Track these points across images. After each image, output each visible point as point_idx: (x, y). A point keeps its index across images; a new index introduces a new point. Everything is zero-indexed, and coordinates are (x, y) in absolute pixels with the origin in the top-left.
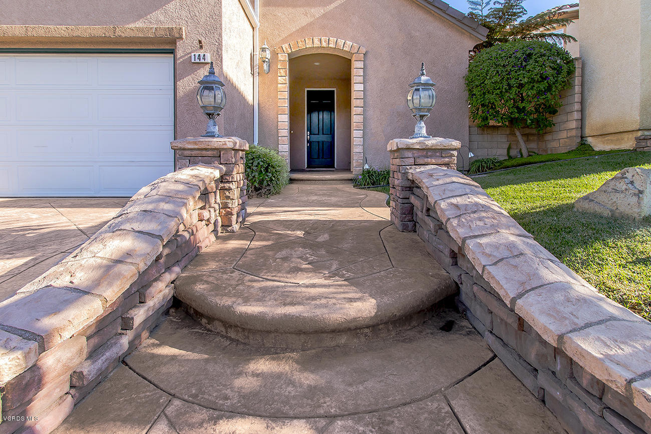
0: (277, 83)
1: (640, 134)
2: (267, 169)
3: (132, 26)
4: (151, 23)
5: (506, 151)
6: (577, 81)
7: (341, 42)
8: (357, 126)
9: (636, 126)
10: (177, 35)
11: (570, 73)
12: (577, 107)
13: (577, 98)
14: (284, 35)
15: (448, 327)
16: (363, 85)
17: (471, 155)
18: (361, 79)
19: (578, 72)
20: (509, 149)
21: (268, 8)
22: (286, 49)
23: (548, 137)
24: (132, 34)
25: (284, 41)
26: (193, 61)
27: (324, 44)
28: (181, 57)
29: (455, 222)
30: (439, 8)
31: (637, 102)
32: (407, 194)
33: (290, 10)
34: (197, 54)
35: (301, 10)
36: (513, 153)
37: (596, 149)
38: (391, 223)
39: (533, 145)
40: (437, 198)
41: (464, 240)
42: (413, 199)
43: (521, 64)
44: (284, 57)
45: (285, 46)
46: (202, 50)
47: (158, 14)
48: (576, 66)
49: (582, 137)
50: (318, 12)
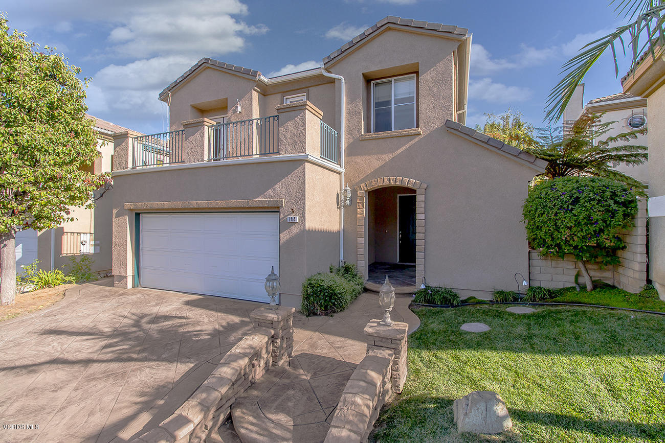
0: (357, 214)
2: (330, 298)
3: (256, 200)
4: (266, 197)
5: (573, 278)
6: (641, 222)
7: (406, 180)
8: (420, 249)
10: (279, 205)
14: (362, 177)
16: (424, 214)
17: (524, 283)
18: (423, 210)
19: (641, 213)
20: (576, 277)
21: (350, 157)
22: (363, 187)
25: (362, 181)
26: (288, 221)
28: (282, 218)
30: (493, 146)
33: (367, 157)
34: (290, 217)
35: (376, 157)
36: (582, 281)
43: (568, 206)
44: (362, 193)
45: (362, 185)
46: (294, 214)
47: (270, 192)
48: (639, 207)
49: (649, 281)
50: (387, 157)
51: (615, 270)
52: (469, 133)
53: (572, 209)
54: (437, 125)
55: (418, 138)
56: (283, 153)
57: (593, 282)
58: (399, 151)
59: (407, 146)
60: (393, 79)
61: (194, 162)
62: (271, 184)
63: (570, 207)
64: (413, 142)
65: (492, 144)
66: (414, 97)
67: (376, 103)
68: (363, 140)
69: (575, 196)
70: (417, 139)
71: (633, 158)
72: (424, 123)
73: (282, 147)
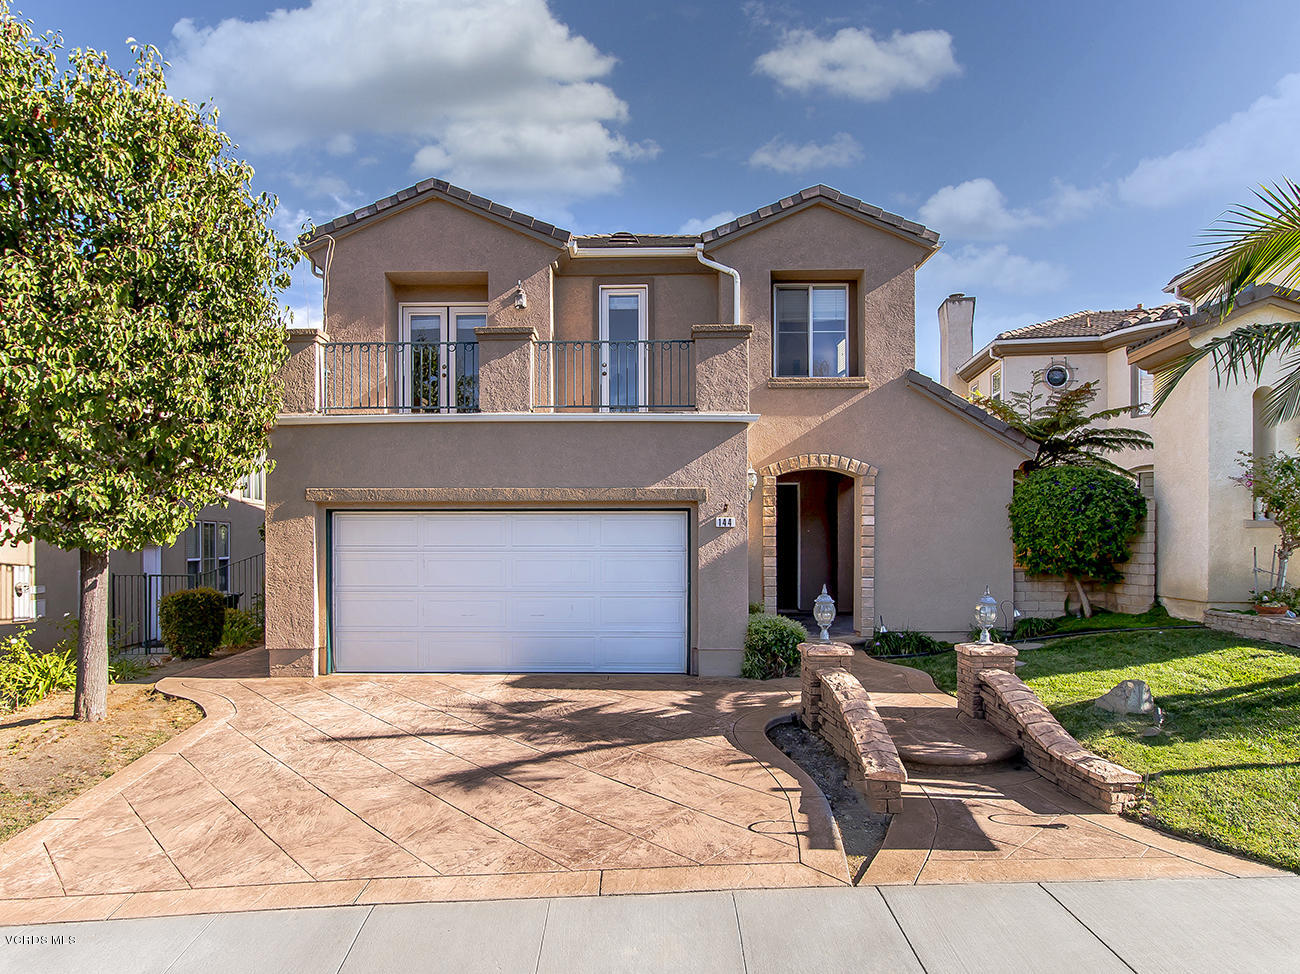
0: (762, 515)
1: (1209, 606)
3: (652, 488)
4: (671, 483)
5: (1063, 604)
6: (1149, 526)
7: (846, 461)
8: (865, 572)
9: (1204, 598)
10: (700, 497)
11: (1141, 518)
12: (1150, 559)
13: (1149, 547)
14: (771, 452)
15: (1018, 769)
16: (873, 516)
17: (1017, 614)
18: (871, 510)
19: (1150, 515)
20: (1067, 603)
22: (774, 470)
23: (1118, 589)
24: (654, 497)
25: (771, 459)
26: (718, 525)
27: (824, 464)
28: (704, 521)
29: (1021, 715)
30: (973, 417)
31: (1206, 571)
32: (978, 689)
33: (779, 419)
34: (722, 519)
35: (794, 419)
36: (1074, 607)
37: (1171, 615)
38: (959, 711)
39: (1099, 597)
40: (1009, 701)
41: (1026, 725)
42: (983, 695)
43: (1080, 506)
44: (770, 482)
45: (773, 466)
46: (726, 514)
47: (680, 475)
48: (1148, 508)
49: (1156, 597)
50: (815, 421)
51: (1110, 590)
52: (941, 394)
53: (1086, 509)
54: (891, 375)
55: (863, 393)
56: (705, 407)
57: (1091, 606)
58: (833, 413)
59: (847, 404)
60: (811, 286)
61: (505, 410)
62: (682, 462)
63: (1083, 507)
64: (855, 399)
65: (971, 413)
66: (844, 321)
67: (780, 323)
68: (773, 388)
69: (1087, 492)
70: (861, 395)
71: (1115, 445)
72: (873, 370)
73: (701, 398)
